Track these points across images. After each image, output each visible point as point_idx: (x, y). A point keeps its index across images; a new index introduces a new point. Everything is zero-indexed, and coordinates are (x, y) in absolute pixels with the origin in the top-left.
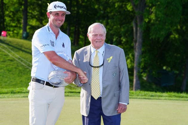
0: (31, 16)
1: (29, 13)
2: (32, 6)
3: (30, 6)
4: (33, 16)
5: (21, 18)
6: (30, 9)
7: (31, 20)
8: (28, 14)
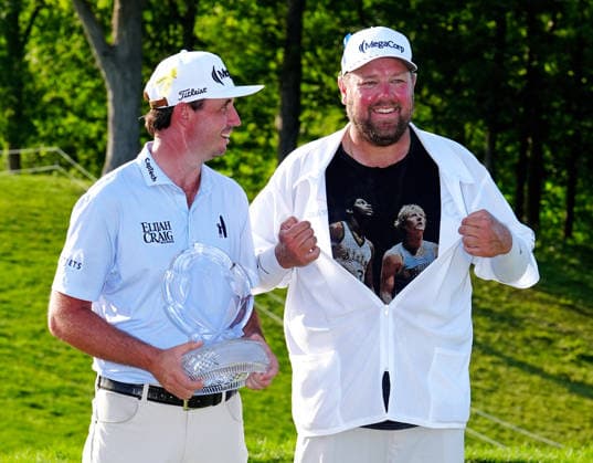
0: (317, 96)
1: (310, 82)
3: (313, 50)
4: (327, 97)
5: (272, 104)
6: (310, 65)
7: (319, 116)
8: (304, 87)
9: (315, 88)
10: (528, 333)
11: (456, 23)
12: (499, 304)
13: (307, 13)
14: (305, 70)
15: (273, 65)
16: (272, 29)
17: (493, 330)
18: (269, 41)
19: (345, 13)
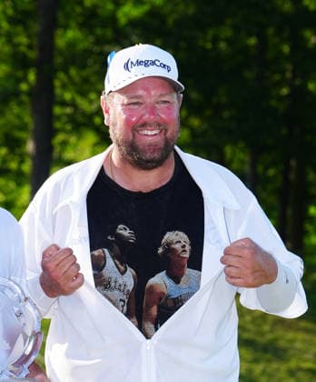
0: (71, 119)
1: (64, 104)
2: (73, 72)
3: (66, 72)
4: (80, 119)
5: (23, 127)
6: (64, 86)
7: (73, 139)
8: (57, 110)
9: (69, 110)
10: (293, 364)
11: (215, 40)
12: (262, 334)
13: (59, 32)
14: (58, 91)
15: (24, 87)
16: (23, 49)
17: (256, 361)
18: (20, 62)
19: (99, 31)
